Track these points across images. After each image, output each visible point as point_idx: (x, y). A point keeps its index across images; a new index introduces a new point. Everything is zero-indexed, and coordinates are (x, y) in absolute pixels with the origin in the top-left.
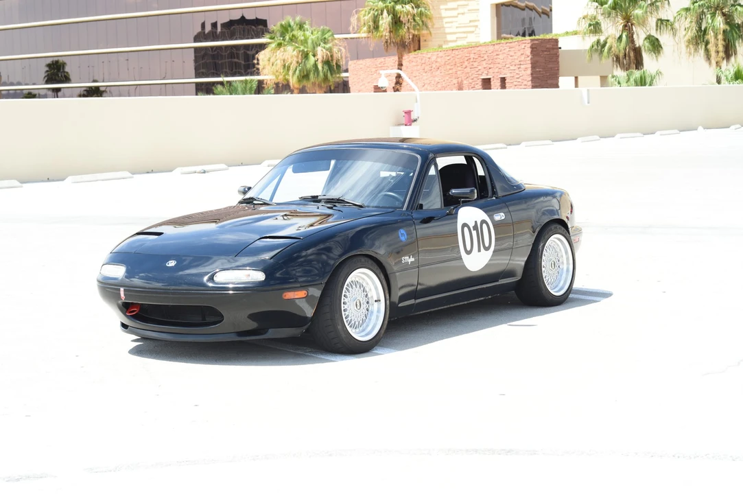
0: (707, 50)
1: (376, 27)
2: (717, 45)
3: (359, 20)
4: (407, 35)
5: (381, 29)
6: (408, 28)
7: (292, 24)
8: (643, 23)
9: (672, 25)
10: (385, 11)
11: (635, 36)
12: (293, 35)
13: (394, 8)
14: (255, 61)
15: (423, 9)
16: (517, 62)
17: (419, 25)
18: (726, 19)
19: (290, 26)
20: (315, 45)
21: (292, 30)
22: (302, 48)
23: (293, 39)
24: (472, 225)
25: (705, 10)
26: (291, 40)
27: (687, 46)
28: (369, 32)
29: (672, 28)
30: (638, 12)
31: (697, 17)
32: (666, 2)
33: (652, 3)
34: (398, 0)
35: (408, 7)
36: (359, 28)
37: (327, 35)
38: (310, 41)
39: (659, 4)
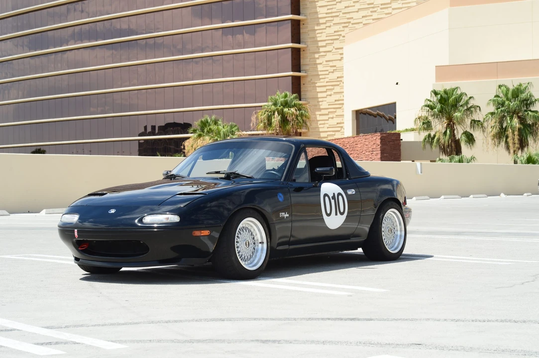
0: (507, 142)
1: (270, 123)
2: (514, 139)
4: (292, 129)
5: (273, 125)
6: (293, 124)
7: (209, 121)
8: (461, 121)
9: (482, 124)
10: (276, 113)
11: (455, 132)
12: (210, 129)
13: (282, 110)
14: (182, 147)
15: (303, 112)
16: (370, 149)
17: (300, 122)
18: (520, 121)
19: (207, 122)
20: (225, 136)
21: (209, 125)
22: (216, 138)
23: (210, 131)
24: (331, 195)
25: (506, 114)
26: (208, 132)
27: (493, 139)
28: (265, 128)
29: (482, 127)
30: (457, 114)
31: (500, 119)
32: (478, 108)
33: (468, 109)
34: (286, 104)
35: (293, 110)
36: (257, 124)
37: (234, 129)
38: (222, 134)
39: (473, 109)
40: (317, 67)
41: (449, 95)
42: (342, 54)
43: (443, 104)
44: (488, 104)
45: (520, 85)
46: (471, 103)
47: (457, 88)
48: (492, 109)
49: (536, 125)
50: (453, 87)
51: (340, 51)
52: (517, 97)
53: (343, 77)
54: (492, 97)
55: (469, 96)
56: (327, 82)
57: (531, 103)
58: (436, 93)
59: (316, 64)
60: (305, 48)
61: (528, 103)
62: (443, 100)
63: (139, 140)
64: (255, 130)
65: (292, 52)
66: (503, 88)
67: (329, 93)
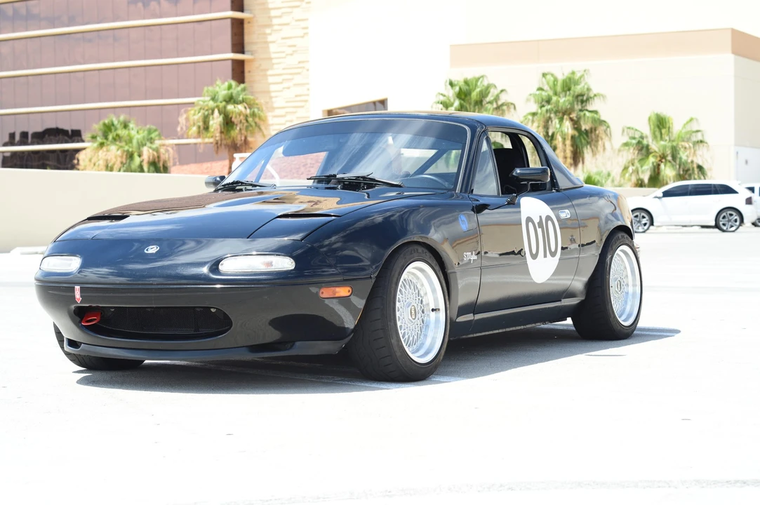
1: (207, 128)
2: (565, 151)
3: (187, 119)
4: (239, 137)
5: (211, 129)
6: (240, 129)
7: (116, 122)
10: (216, 111)
12: (117, 135)
13: (225, 107)
14: (76, 162)
15: (256, 110)
17: (251, 126)
18: (574, 124)
19: (113, 125)
20: (141, 145)
21: (116, 129)
22: (126, 148)
23: (118, 138)
25: (552, 115)
26: (114, 139)
28: (199, 134)
31: (544, 122)
32: (512, 107)
33: (499, 108)
34: (230, 99)
35: (240, 107)
36: (188, 128)
37: (153, 135)
38: (135, 142)
39: (505, 108)
40: (268, 47)
41: (471, 87)
42: (306, 28)
43: (463, 100)
44: (528, 100)
45: (573, 73)
46: (503, 99)
47: (482, 77)
48: (534, 107)
49: (595, 130)
50: (477, 76)
51: (303, 24)
52: (569, 90)
53: (308, 62)
54: (534, 90)
55: (499, 89)
56: (284, 69)
57: (588, 100)
58: (451, 84)
59: (266, 43)
60: (250, 18)
61: (583, 99)
62: (463, 95)
63: (3, 152)
64: (185, 136)
65: (233, 24)
66: (549, 77)
67: (286, 85)
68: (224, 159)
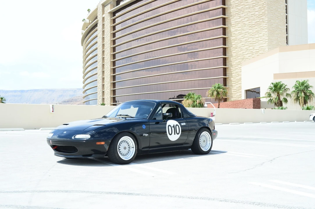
0: (299, 102)
1: (213, 95)
2: (302, 101)
3: (208, 93)
4: (221, 97)
6: (221, 95)
7: (191, 94)
8: (282, 94)
9: (290, 95)
10: (215, 91)
11: (280, 98)
13: (217, 90)
15: (225, 90)
16: (249, 104)
17: (224, 94)
18: (305, 94)
20: (197, 99)
22: (193, 100)
23: (191, 97)
25: (299, 91)
27: (294, 101)
28: (211, 96)
29: (290, 96)
30: (281, 92)
31: (297, 93)
32: (289, 89)
33: (285, 90)
34: (219, 88)
35: (221, 90)
36: (208, 95)
37: (200, 97)
38: (195, 98)
39: (287, 90)
40: (232, 74)
41: (278, 84)
42: (241, 70)
43: (275, 88)
44: (293, 88)
45: (305, 81)
46: (286, 87)
47: (281, 82)
48: (294, 89)
49: (310, 95)
50: (279, 81)
52: (303, 85)
53: (242, 78)
54: (294, 85)
55: (285, 85)
56: (236, 80)
57: (308, 88)
58: (272, 84)
60: (228, 67)
61: (307, 87)
62: (276, 86)
64: (208, 97)
65: (223, 69)
66: (298, 82)
67: (236, 84)
68: (217, 103)
